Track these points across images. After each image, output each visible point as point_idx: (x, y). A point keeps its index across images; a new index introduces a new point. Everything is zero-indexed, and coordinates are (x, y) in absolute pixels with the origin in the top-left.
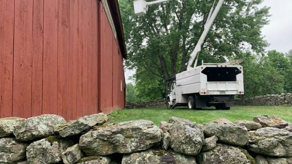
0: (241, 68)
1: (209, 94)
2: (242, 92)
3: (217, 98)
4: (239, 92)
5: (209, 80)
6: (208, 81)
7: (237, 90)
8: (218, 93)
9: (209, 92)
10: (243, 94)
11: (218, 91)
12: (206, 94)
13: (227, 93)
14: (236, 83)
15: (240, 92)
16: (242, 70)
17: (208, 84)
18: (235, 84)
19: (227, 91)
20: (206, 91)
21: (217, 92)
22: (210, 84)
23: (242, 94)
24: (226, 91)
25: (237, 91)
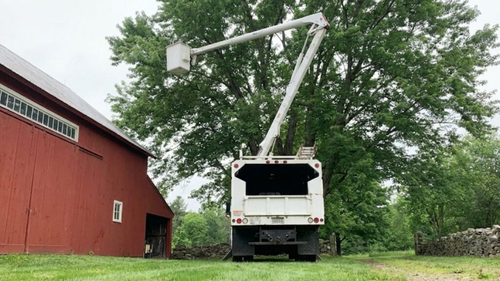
0: (317, 166)
1: (249, 224)
2: (319, 219)
3: (266, 232)
4: (313, 218)
5: (250, 191)
6: (248, 193)
7: (310, 215)
8: (269, 222)
9: (248, 218)
10: (323, 223)
11: (268, 216)
12: (242, 224)
13: (287, 222)
14: (306, 198)
15: (316, 220)
16: (319, 170)
17: (246, 202)
18: (304, 200)
19: (287, 216)
20: (242, 218)
21: (266, 218)
22: (251, 200)
23: (320, 223)
24: (285, 217)
25: (308, 218)
